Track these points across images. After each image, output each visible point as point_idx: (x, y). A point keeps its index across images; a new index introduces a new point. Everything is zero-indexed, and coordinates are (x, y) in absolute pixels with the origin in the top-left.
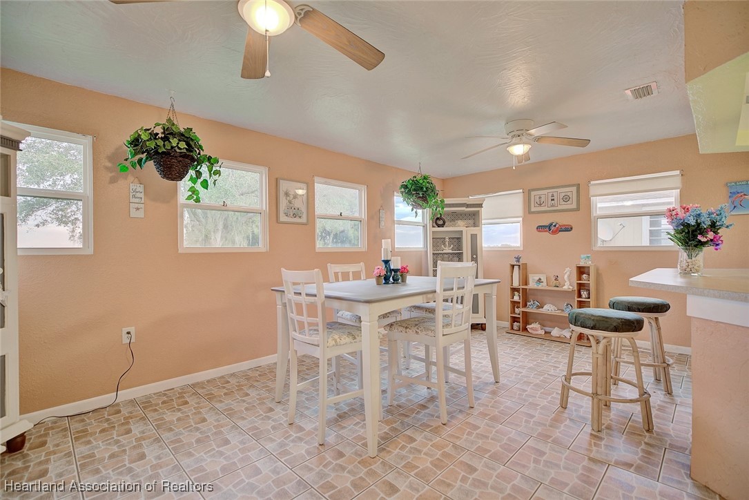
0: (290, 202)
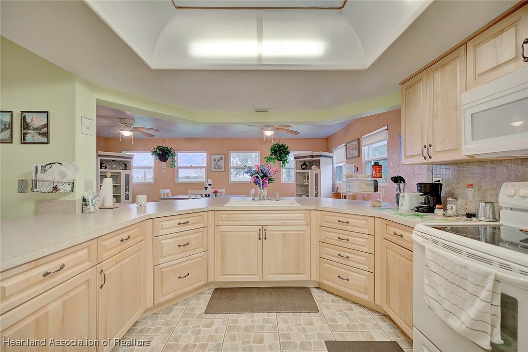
0: (216, 163)
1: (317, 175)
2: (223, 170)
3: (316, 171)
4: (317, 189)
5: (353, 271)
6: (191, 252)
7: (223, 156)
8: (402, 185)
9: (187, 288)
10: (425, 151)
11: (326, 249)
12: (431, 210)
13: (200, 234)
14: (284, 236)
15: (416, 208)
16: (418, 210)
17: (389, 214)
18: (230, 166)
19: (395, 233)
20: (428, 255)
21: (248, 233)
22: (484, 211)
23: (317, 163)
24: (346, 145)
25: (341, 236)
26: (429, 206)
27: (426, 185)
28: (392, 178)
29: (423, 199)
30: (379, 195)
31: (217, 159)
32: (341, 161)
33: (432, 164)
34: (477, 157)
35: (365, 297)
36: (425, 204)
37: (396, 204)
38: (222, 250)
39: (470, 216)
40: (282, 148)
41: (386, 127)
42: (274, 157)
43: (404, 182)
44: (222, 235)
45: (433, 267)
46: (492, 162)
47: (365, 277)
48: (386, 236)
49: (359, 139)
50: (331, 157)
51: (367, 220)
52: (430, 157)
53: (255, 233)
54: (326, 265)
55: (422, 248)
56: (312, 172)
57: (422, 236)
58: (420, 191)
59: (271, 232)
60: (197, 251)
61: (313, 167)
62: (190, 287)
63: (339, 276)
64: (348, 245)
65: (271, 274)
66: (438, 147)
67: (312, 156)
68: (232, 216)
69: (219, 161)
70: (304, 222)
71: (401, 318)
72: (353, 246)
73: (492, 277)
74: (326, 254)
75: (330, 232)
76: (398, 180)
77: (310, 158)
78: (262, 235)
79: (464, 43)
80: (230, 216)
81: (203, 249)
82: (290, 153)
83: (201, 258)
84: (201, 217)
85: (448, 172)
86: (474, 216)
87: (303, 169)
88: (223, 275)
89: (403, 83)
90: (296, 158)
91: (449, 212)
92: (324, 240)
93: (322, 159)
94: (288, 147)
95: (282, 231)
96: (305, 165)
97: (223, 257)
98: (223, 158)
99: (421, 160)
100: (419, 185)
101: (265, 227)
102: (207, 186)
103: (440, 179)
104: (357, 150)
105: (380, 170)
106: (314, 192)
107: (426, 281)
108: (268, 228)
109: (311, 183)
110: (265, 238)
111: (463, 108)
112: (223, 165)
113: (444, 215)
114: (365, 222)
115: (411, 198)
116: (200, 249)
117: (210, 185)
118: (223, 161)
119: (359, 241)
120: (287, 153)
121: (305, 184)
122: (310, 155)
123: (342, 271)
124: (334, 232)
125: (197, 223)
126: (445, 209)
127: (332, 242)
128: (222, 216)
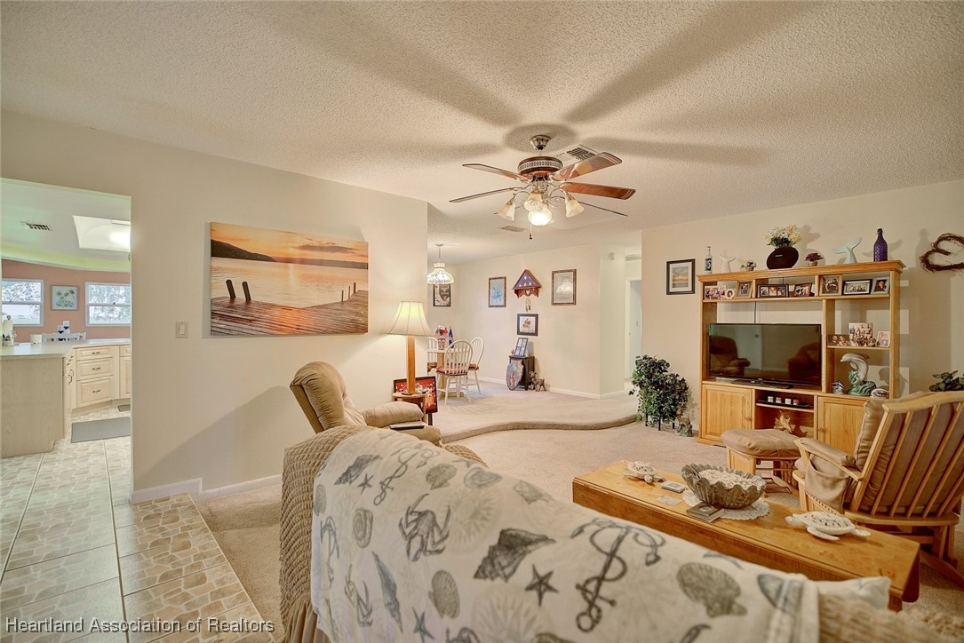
2: (75, 307)
7: (75, 289)
18: (87, 303)
31: (63, 293)
69: (66, 295)
98: (75, 292)
102: (63, 329)
112: (75, 301)
117: (66, 328)
118: (75, 295)
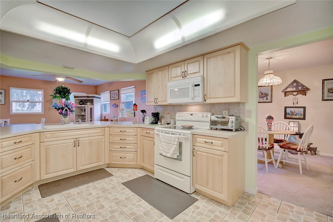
1: (91, 109)
3: (91, 106)
4: (91, 117)
5: (127, 153)
6: (23, 163)
8: (145, 113)
9: (21, 188)
10: (156, 100)
11: (113, 146)
12: (156, 123)
13: (30, 149)
14: (90, 142)
15: (152, 122)
16: (152, 123)
17: (142, 125)
19: (146, 133)
20: (161, 136)
21: (67, 144)
22: (172, 122)
23: (92, 102)
24: (110, 92)
25: (122, 138)
26: (156, 122)
27: (155, 113)
28: (141, 111)
29: (153, 119)
30: (136, 119)
32: (107, 101)
33: (157, 106)
34: (171, 104)
35: (133, 163)
36: (155, 121)
37: (143, 122)
38: (46, 158)
39: (168, 124)
40: (65, 90)
41: (134, 86)
42: (58, 95)
43: (146, 112)
44: (46, 148)
45: (162, 140)
46: (174, 105)
47: (133, 154)
48: (142, 134)
49: (119, 90)
50: (100, 98)
51: (134, 129)
52: (157, 103)
53: (71, 143)
54: (113, 154)
55: (158, 135)
56: (88, 106)
57: (158, 131)
58: (153, 116)
59: (82, 142)
60: (27, 161)
61: (88, 103)
62: (23, 187)
63: (121, 158)
64: (125, 142)
65: (82, 166)
66: (160, 99)
67: (88, 97)
68: (54, 134)
70: (101, 134)
71: (149, 165)
72: (128, 141)
73: (177, 138)
74: (113, 148)
75: (116, 137)
76: (143, 111)
77: (86, 98)
78: (76, 144)
79: (168, 65)
80: (52, 134)
81: (31, 160)
82: (71, 93)
83: (30, 166)
84: (30, 137)
85: (161, 109)
86: (169, 124)
87: (81, 104)
88: (47, 174)
89: (147, 71)
90: (75, 97)
91: (162, 123)
92: (112, 141)
93: (94, 99)
94: (69, 90)
95: (89, 140)
96: (83, 102)
97: (47, 162)
99: (154, 104)
100: (152, 113)
101: (78, 139)
103: (158, 111)
104: (118, 95)
105: (137, 107)
106: (89, 119)
107: (160, 146)
108: (80, 139)
109: (88, 113)
110: (79, 146)
111: (168, 87)
113: (161, 124)
114: (133, 130)
115: (149, 119)
116: (30, 159)
119: (131, 139)
120: (69, 93)
121: (82, 114)
122: (87, 96)
123: (122, 155)
124: (118, 137)
125: (27, 142)
126: (161, 122)
127: (117, 142)
128: (46, 135)
